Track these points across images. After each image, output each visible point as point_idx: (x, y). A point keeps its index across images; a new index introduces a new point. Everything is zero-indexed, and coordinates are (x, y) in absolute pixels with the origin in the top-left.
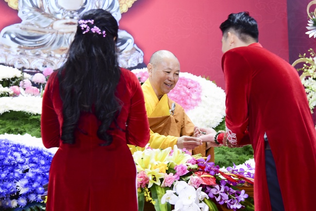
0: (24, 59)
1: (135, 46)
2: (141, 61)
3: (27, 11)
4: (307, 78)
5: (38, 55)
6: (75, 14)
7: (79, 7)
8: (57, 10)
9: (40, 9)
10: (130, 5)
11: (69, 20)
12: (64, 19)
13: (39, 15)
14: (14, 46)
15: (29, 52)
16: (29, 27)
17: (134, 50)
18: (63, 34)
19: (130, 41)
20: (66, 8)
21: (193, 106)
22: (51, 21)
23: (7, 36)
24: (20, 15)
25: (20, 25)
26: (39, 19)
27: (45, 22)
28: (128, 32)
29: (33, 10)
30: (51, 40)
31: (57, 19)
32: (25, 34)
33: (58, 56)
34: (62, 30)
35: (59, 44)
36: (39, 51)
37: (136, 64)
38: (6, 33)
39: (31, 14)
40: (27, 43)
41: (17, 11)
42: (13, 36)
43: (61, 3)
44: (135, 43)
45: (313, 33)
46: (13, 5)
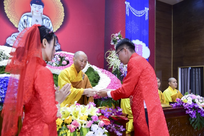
1: (58, 44)
4: (110, 57)
10: (57, 30)
23: (14, 37)
29: (23, 28)
38: (13, 36)
39: (22, 30)
42: (16, 37)
44: (58, 42)
45: (112, 44)
46: (16, 26)
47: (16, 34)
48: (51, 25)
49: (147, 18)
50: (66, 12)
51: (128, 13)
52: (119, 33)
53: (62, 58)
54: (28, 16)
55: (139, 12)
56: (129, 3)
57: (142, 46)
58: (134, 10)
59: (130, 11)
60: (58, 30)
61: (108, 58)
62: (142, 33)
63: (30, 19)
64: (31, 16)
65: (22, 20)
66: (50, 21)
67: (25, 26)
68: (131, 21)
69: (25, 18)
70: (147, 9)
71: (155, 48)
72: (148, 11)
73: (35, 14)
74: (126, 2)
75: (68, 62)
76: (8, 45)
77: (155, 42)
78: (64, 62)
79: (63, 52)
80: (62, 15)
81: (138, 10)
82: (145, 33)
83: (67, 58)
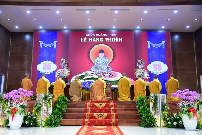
9: (97, 63)
11: (101, 65)
16: (96, 66)
20: (101, 63)
33: (100, 70)
40: (96, 68)
44: (111, 67)
45: (138, 65)
46: (94, 63)
47: (94, 66)
48: (108, 60)
49: (163, 47)
50: (114, 53)
51: (149, 47)
52: (141, 60)
53: (110, 74)
54: (98, 58)
55: (157, 45)
56: (150, 42)
57: (161, 64)
58: (153, 44)
59: (151, 45)
60: (111, 62)
61: (136, 73)
62: (161, 57)
63: (99, 59)
64: (99, 58)
65: (96, 60)
66: (107, 59)
67: (97, 62)
68: (152, 51)
69: (97, 59)
70: (163, 42)
71: (172, 64)
72: (165, 43)
73: (101, 57)
74: (148, 42)
75: (112, 76)
76: (91, 71)
77: (172, 60)
78: (111, 76)
79: (111, 72)
80: (113, 55)
81: (157, 44)
82: (163, 56)
83: (112, 74)
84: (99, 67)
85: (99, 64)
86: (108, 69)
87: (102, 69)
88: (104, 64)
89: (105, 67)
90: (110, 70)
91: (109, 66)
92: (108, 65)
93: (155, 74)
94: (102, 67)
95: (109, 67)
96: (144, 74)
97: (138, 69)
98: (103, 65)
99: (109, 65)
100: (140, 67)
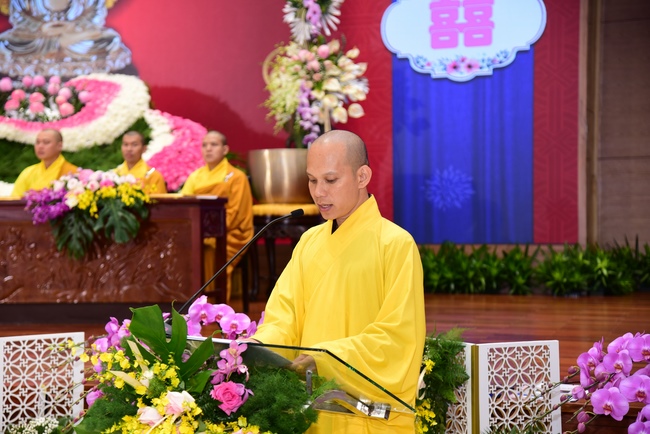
0: (18, 67)
1: (123, 46)
2: (128, 61)
3: (17, 15)
5: (30, 62)
6: (62, 14)
7: (65, 7)
8: (44, 12)
9: (28, 13)
11: (56, 22)
12: (51, 20)
13: (28, 19)
14: (8, 54)
15: (22, 60)
16: (20, 33)
17: (120, 50)
18: (51, 37)
19: (117, 40)
20: (53, 8)
21: (102, 114)
22: (39, 24)
24: (11, 20)
25: (12, 31)
26: (29, 24)
27: (34, 26)
28: (116, 29)
29: (23, 14)
30: (41, 45)
31: (45, 22)
32: (17, 40)
33: (48, 61)
34: (50, 34)
35: (48, 48)
36: (30, 57)
37: (123, 65)
39: (21, 19)
40: (19, 49)
41: (7, 17)
43: (48, 4)
44: (123, 41)
46: (3, 10)
47: (5, 36)
67: (27, 5)
84: (38, 42)
85: (40, 19)
86: (103, 54)
87: (60, 55)
88: (72, 15)
89: (80, 42)
90: (119, 64)
91: (110, 32)
92: (99, 20)
93: (438, 72)
94: (62, 42)
95: (110, 40)
96: (318, 85)
97: (291, 49)
98: (70, 26)
99: (107, 25)
100: (302, 31)
